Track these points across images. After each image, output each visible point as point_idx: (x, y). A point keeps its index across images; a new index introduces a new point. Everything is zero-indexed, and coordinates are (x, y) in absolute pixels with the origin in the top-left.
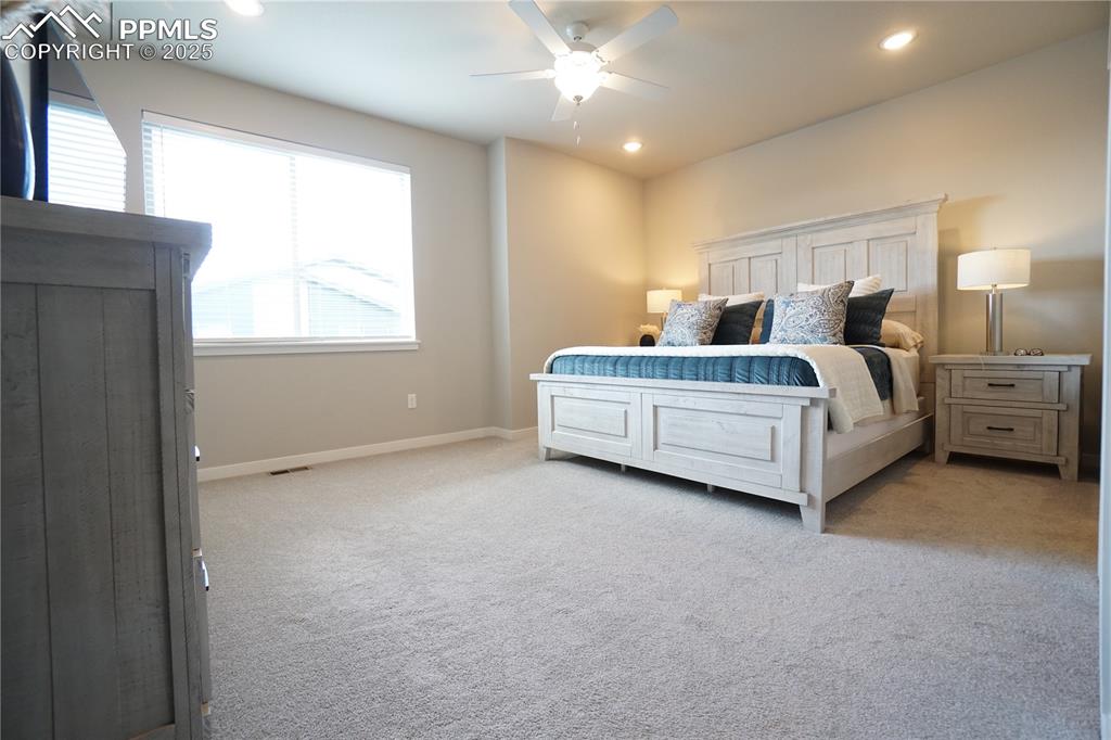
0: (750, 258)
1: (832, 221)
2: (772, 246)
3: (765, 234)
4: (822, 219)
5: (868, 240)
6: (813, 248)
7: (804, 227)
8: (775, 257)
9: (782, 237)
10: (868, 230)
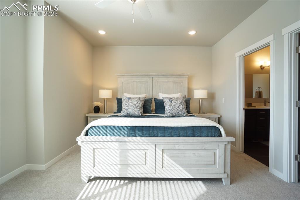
0: (137, 82)
1: (164, 75)
2: (145, 79)
3: (143, 75)
4: (161, 74)
5: (172, 82)
6: (157, 82)
7: (155, 75)
8: (146, 83)
9: (148, 77)
10: (172, 79)
